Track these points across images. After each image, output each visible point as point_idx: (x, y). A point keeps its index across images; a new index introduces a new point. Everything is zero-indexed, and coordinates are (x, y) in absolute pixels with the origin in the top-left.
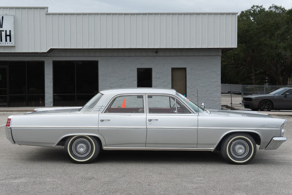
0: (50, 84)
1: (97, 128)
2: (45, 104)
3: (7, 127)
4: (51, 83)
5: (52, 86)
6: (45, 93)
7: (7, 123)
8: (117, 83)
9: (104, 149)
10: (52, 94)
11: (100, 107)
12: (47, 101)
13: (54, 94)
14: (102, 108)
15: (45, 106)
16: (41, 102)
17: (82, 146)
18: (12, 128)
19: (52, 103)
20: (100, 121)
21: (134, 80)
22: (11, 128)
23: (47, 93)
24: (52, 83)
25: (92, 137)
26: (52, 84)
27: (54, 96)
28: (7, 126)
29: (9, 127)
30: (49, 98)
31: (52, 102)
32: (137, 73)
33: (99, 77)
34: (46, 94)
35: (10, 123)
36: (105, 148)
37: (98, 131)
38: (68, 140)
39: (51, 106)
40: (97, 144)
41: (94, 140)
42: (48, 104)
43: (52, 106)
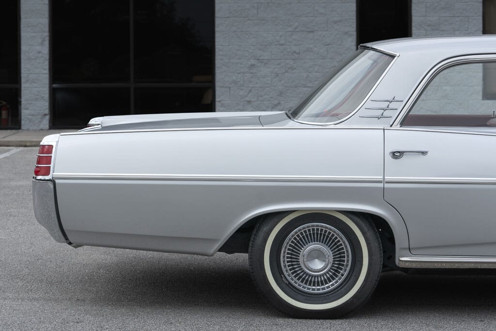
0: (38, 48)
1: (381, 182)
2: (23, 122)
3: (39, 177)
4: (42, 44)
5: (47, 57)
6: (23, 80)
7: (38, 162)
8: (282, 45)
9: (402, 265)
10: (47, 86)
11: (385, 105)
12: (27, 109)
13: (55, 86)
14: (392, 105)
15: (23, 127)
16: (4, 114)
17: (319, 250)
18: (57, 181)
19: (48, 117)
20: (389, 157)
21: (346, 33)
22: (53, 181)
23: (27, 81)
24: (47, 43)
25: (356, 219)
26: (45, 50)
27: (53, 92)
28: (37, 173)
29: (47, 178)
30: (36, 99)
31: (47, 111)
32: (355, 8)
33: (217, 22)
34: (24, 86)
35: (48, 160)
36: (405, 259)
37: (382, 194)
38: (265, 229)
39: (41, 126)
40: (375, 244)
41: (366, 229)
42: (30, 120)
43: (47, 127)
